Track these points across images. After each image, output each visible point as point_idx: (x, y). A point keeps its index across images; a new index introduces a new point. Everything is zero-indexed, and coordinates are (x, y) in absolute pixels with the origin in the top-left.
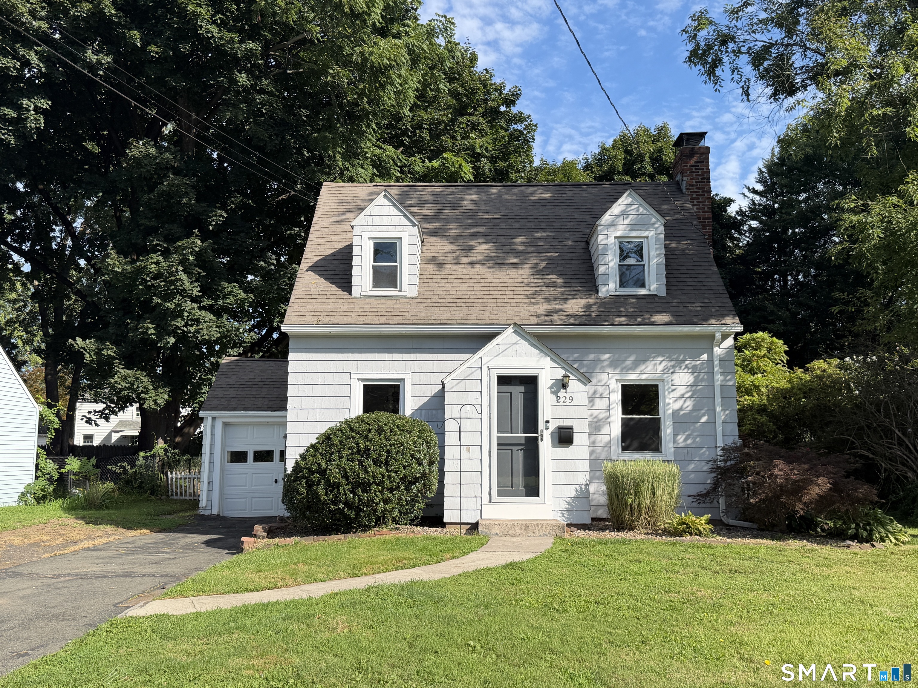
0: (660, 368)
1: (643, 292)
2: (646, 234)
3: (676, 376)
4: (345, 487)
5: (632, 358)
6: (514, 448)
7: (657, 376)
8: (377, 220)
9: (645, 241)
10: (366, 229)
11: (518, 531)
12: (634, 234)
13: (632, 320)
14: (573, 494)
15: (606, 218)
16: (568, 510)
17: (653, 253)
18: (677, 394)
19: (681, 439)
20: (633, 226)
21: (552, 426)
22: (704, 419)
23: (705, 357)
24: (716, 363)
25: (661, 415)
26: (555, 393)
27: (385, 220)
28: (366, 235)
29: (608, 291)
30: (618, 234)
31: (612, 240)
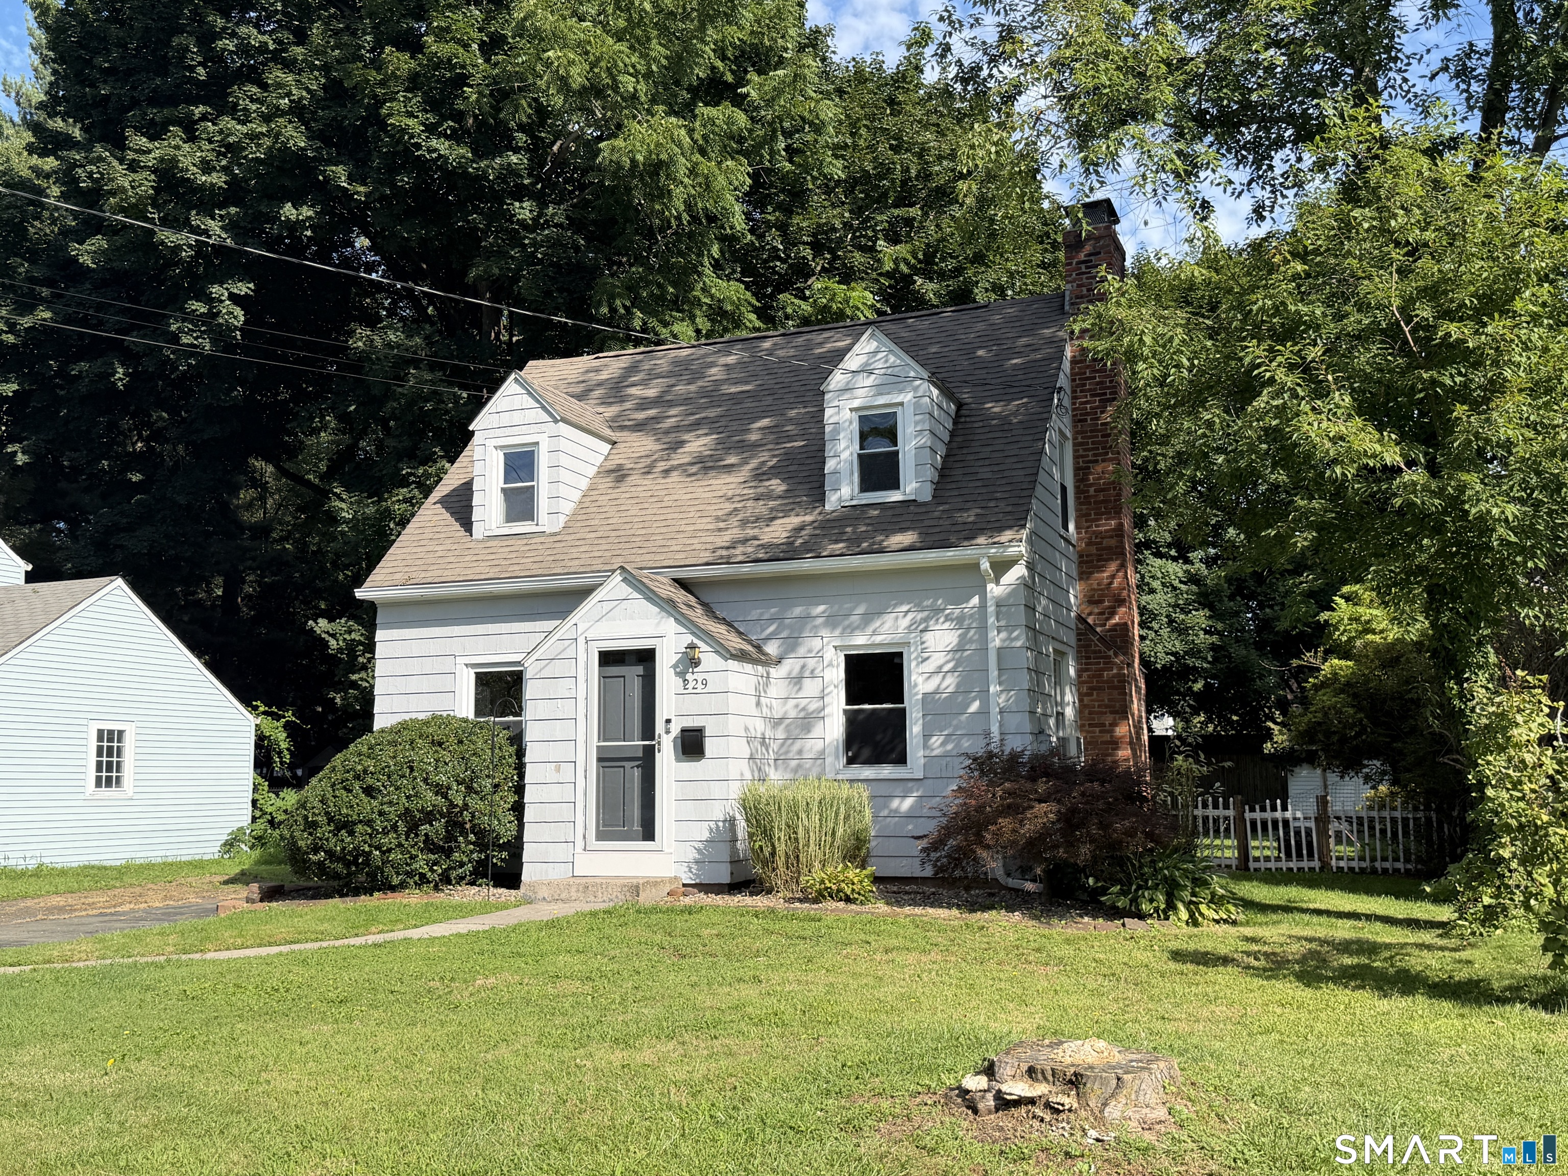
0: (905, 622)
1: (895, 496)
2: (899, 399)
3: (928, 636)
4: (325, 830)
5: (861, 610)
6: (628, 765)
7: (897, 638)
8: (505, 419)
9: (899, 410)
10: (491, 433)
11: (574, 895)
12: (881, 400)
14: (706, 835)
15: (837, 379)
16: (697, 862)
17: (910, 430)
18: (930, 666)
19: (936, 741)
20: (880, 389)
21: (675, 730)
22: (975, 707)
23: (975, 600)
24: (991, 609)
25: (906, 704)
26: (682, 674)
27: (517, 418)
28: (491, 443)
29: (840, 500)
30: (856, 403)
31: (846, 415)
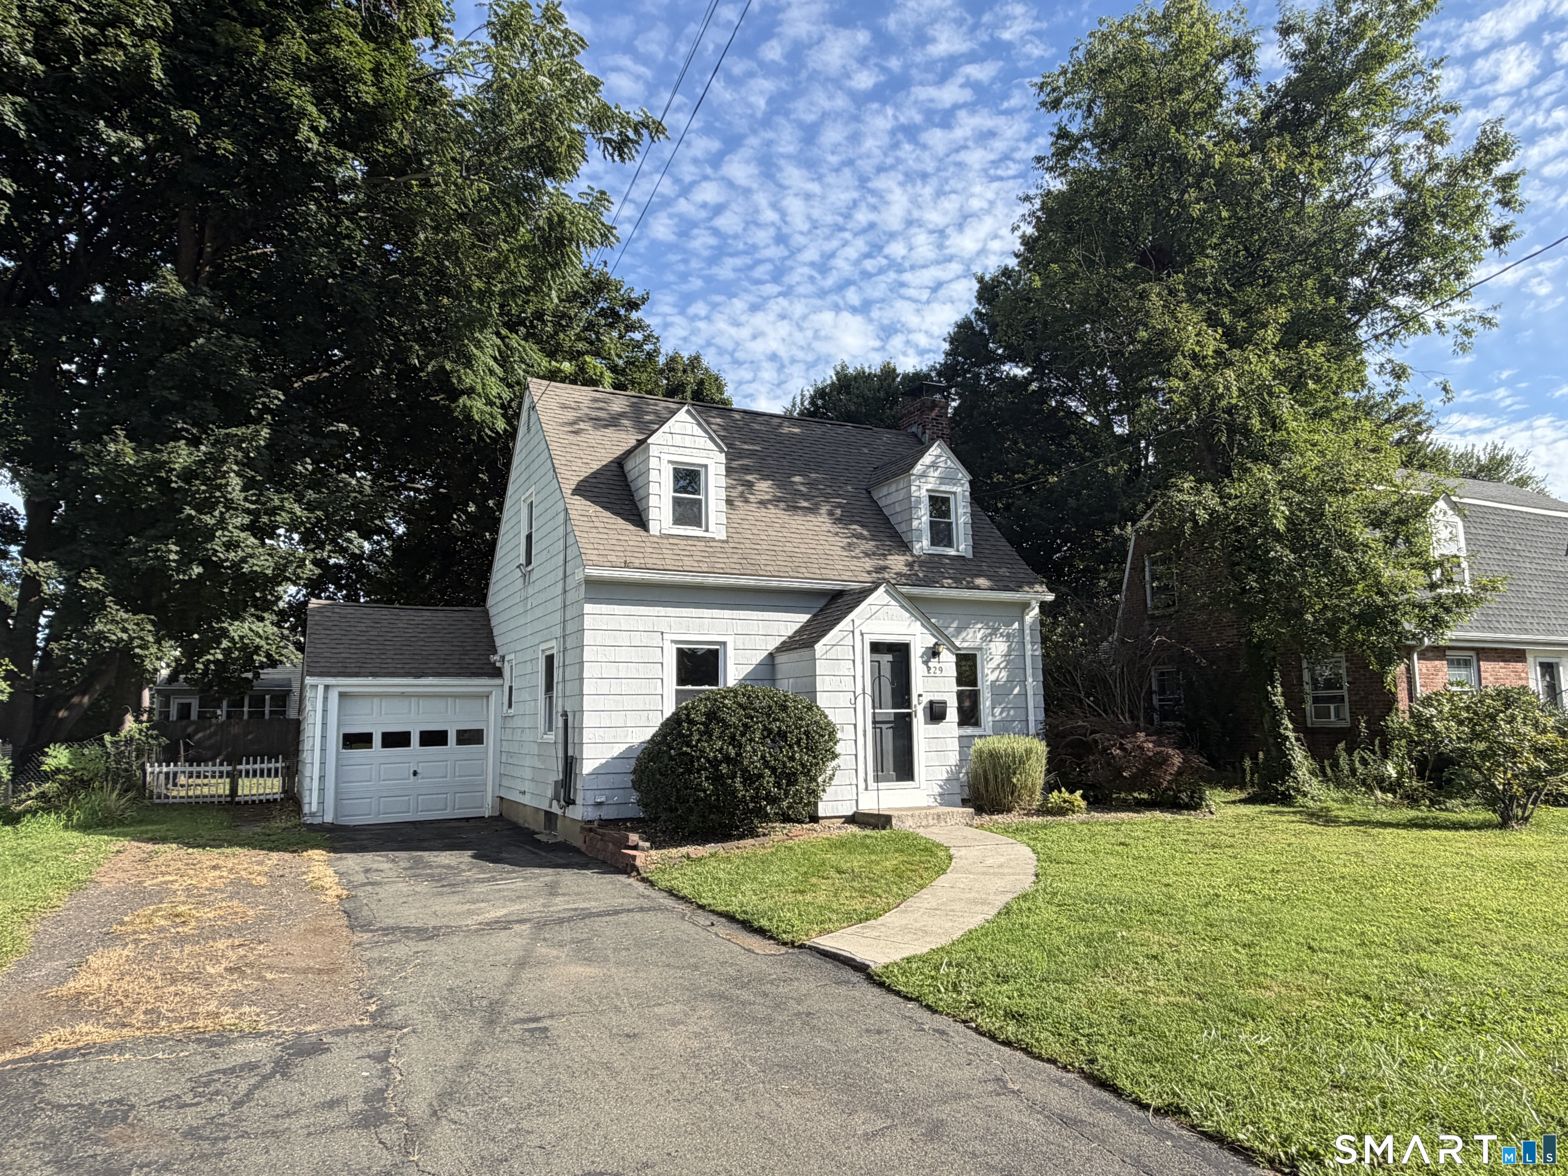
0: (979, 635)
1: (952, 552)
2: (954, 489)
3: (992, 645)
4: (769, 780)
5: (955, 625)
6: (884, 726)
7: (976, 645)
8: (678, 440)
9: (952, 497)
10: (666, 449)
11: (931, 822)
12: (943, 488)
13: (958, 583)
14: (945, 776)
15: (918, 468)
16: (940, 795)
17: (961, 511)
18: (992, 665)
19: (997, 711)
20: (943, 480)
21: (925, 700)
22: (1016, 691)
23: (1016, 625)
24: (1027, 632)
25: (980, 686)
26: (926, 663)
27: (688, 441)
28: (666, 457)
29: (922, 548)
30: (929, 487)
31: (924, 493)
